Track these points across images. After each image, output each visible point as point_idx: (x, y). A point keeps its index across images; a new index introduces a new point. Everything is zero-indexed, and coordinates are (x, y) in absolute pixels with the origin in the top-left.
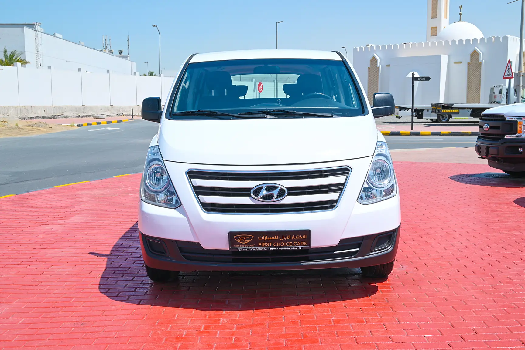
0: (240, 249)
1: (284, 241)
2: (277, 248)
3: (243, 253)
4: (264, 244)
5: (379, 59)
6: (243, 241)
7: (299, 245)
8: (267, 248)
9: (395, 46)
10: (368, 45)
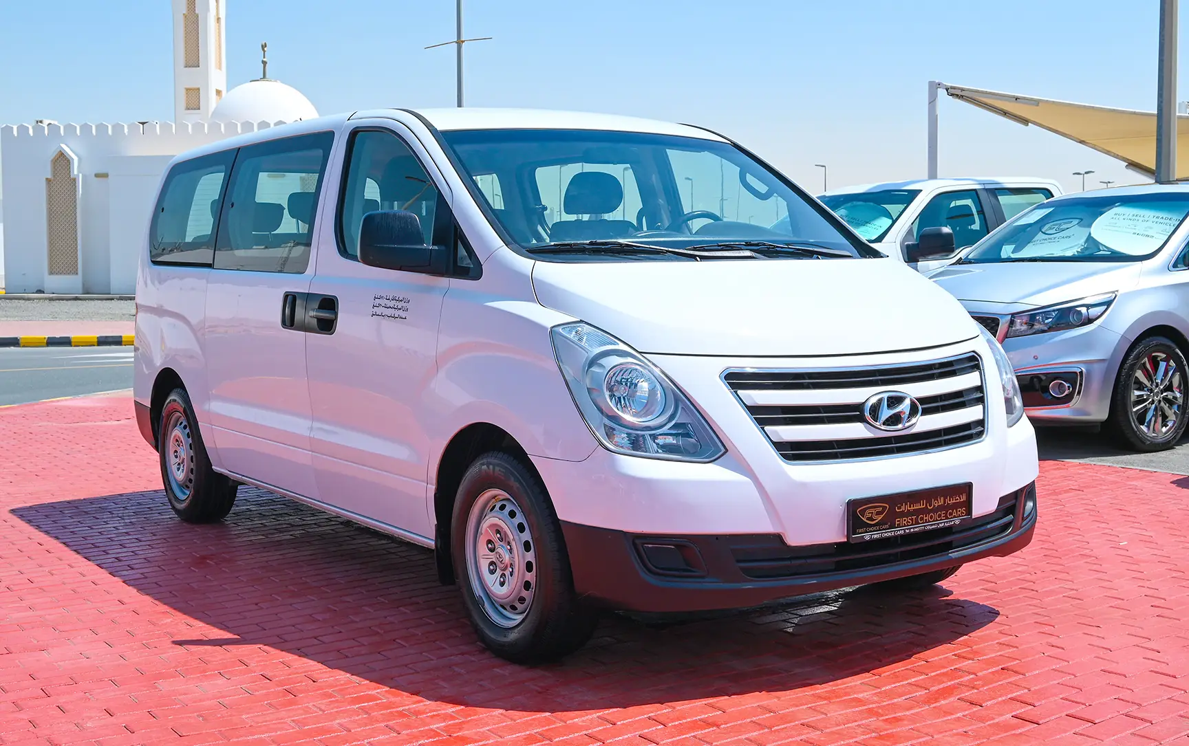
0: (867, 537)
1: (935, 510)
2: (925, 526)
3: (873, 542)
4: (904, 521)
5: (76, 159)
6: (871, 519)
7: (955, 517)
8: (910, 529)
9: (118, 128)
10: (41, 122)
